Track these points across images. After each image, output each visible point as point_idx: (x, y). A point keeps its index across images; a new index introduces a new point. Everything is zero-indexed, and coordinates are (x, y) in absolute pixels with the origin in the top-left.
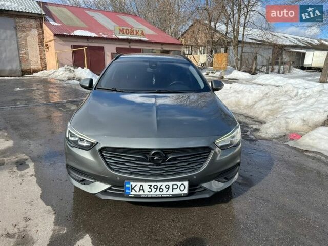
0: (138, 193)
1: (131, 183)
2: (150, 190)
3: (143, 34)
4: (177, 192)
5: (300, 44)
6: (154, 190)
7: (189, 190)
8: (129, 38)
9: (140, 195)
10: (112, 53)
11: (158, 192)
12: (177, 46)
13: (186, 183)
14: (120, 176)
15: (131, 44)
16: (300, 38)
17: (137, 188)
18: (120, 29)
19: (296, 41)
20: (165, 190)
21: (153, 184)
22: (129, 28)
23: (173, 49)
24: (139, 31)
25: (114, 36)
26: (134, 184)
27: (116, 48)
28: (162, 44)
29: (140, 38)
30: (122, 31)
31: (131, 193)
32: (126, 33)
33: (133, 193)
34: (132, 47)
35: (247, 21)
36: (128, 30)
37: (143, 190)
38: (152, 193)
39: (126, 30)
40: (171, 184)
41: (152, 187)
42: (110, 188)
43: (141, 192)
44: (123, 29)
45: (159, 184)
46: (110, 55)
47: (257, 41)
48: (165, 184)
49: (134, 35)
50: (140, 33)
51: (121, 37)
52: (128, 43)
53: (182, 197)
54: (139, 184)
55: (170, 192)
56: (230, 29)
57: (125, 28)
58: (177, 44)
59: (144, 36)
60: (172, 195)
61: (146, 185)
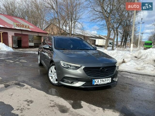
0: (97, 83)
1: (95, 80)
2: (101, 82)
3: (29, 27)
4: (108, 82)
5: (93, 36)
6: (102, 82)
7: (111, 81)
8: (21, 29)
9: (97, 84)
10: (12, 36)
11: (103, 83)
12: (45, 34)
13: (111, 78)
14: (90, 78)
15: (23, 32)
16: (92, 34)
17: (97, 82)
18: (17, 24)
19: (91, 35)
20: (105, 81)
21: (102, 79)
22: (22, 24)
23: (43, 35)
24: (26, 26)
25: (13, 27)
26: (96, 80)
27: (14, 33)
28: (38, 33)
29: (27, 29)
30: (18, 25)
31: (95, 84)
32: (20, 26)
33: (96, 83)
34: (23, 33)
35: (75, 25)
36: (21, 25)
37: (98, 82)
38: (101, 83)
39: (20, 25)
40: (107, 79)
41: (101, 81)
42: (85, 84)
43: (98, 83)
44: (18, 24)
45: (103, 79)
46: (11, 36)
47: (78, 34)
48: (105, 79)
49: (24, 27)
50: (27, 27)
51: (17, 28)
52: (21, 32)
53: (110, 83)
54: (97, 80)
55: (106, 82)
56: (68, 28)
57: (19, 24)
58: (45, 33)
59: (29, 28)
60: (107, 83)
61: (99, 80)
